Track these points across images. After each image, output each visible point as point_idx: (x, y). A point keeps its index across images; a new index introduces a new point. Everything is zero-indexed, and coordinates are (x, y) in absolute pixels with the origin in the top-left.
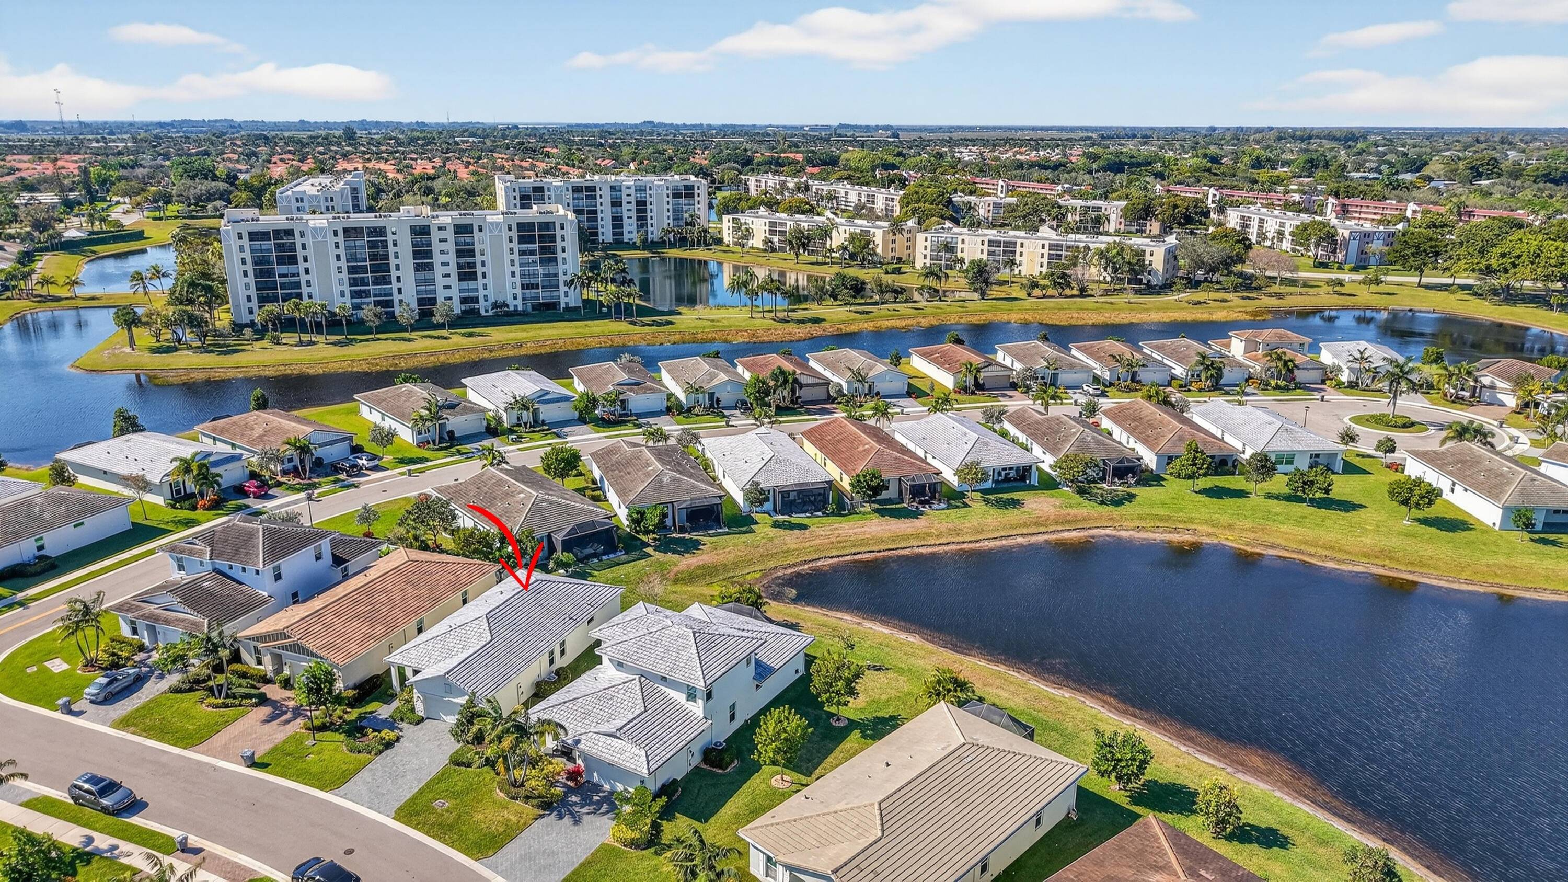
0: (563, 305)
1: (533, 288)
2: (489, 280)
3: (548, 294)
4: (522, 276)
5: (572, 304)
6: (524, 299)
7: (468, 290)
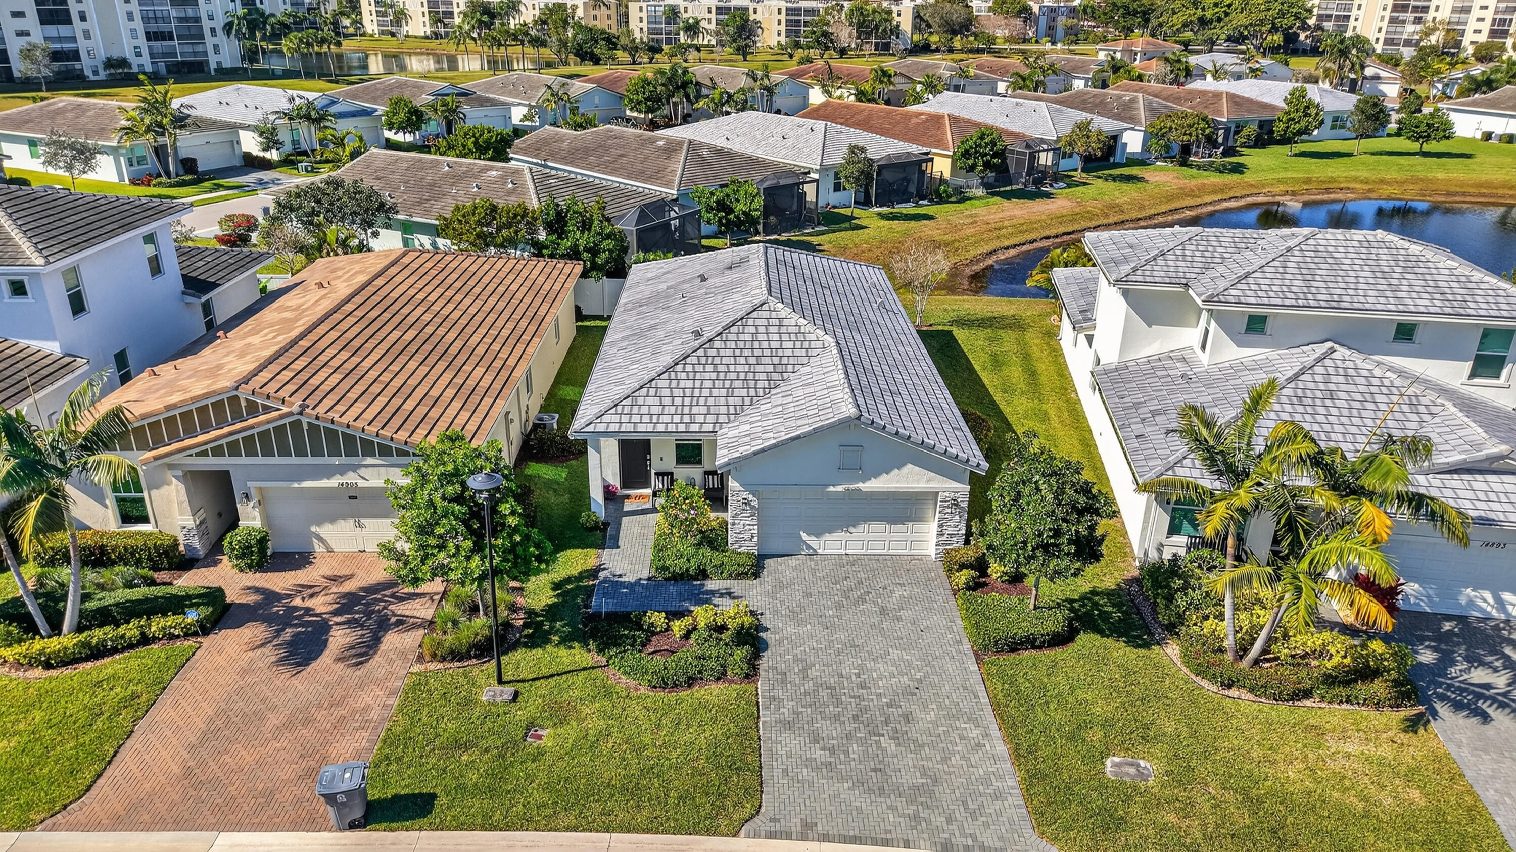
0: (213, 66)
1: (164, 39)
2: (92, 23)
3: (189, 49)
4: (146, 19)
5: (227, 64)
6: (152, 55)
7: (60, 39)
